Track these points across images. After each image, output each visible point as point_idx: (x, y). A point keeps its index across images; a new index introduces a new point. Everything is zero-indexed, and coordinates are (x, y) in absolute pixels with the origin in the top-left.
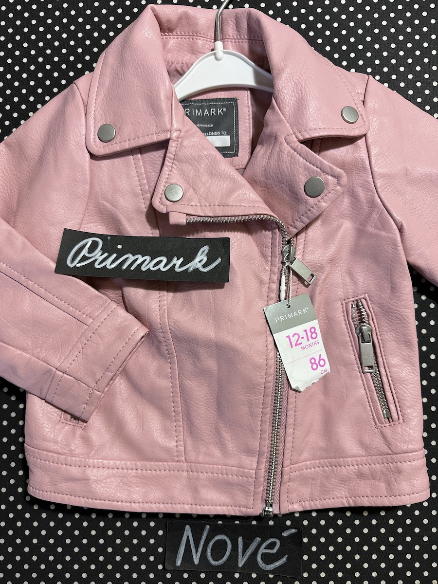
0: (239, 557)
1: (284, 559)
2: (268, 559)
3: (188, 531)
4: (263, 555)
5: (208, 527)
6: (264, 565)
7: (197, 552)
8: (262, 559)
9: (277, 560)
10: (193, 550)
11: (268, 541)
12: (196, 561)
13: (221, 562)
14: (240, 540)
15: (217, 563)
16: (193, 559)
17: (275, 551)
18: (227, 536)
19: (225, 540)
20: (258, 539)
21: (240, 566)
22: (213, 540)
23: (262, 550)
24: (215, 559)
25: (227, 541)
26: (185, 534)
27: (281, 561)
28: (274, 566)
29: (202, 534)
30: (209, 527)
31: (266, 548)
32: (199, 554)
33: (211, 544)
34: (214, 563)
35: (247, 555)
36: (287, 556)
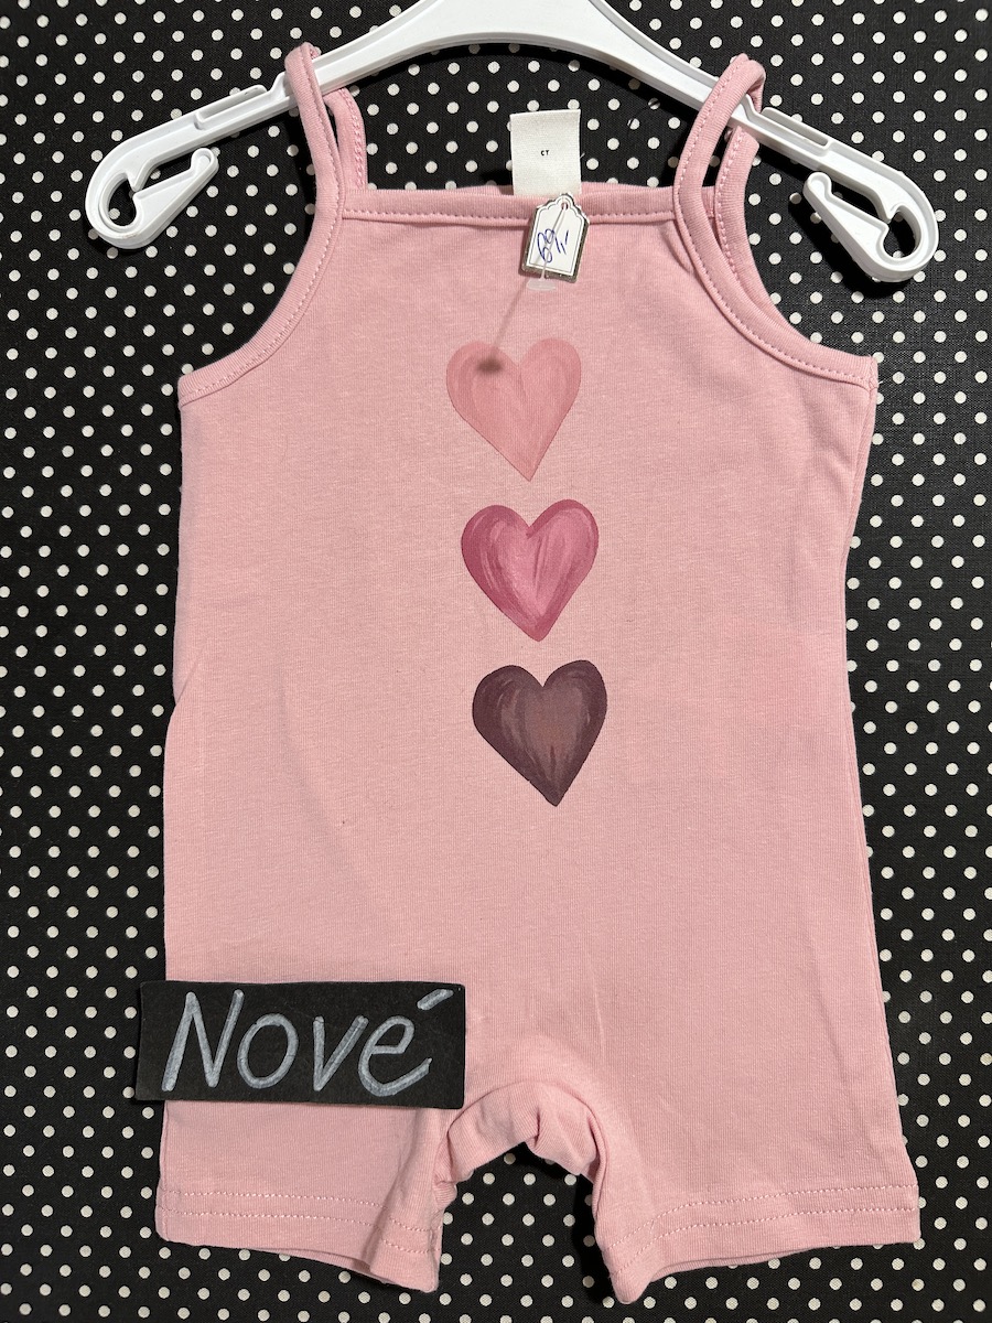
0: (316, 1068)
1: (424, 1068)
2: (385, 1069)
3: (192, 1008)
4: (374, 1059)
5: (239, 995)
6: (374, 1085)
7: (213, 1058)
8: (371, 1069)
9: (406, 1071)
10: (206, 1053)
11: (384, 1025)
12: (212, 1079)
13: (272, 1080)
14: (319, 1024)
15: (262, 1083)
16: (203, 1074)
17: (401, 1049)
18: (287, 1017)
19: (281, 1028)
20: (361, 1021)
21: (318, 1087)
22: (253, 1027)
23: (371, 1049)
24: (258, 1074)
25: (287, 1029)
26: (184, 1017)
27: (418, 1073)
28: (398, 1085)
29: (226, 1015)
30: (242, 994)
31: (379, 1044)
32: (219, 1062)
33: (248, 1037)
34: (254, 1082)
35: (336, 1062)
36: (430, 1060)
